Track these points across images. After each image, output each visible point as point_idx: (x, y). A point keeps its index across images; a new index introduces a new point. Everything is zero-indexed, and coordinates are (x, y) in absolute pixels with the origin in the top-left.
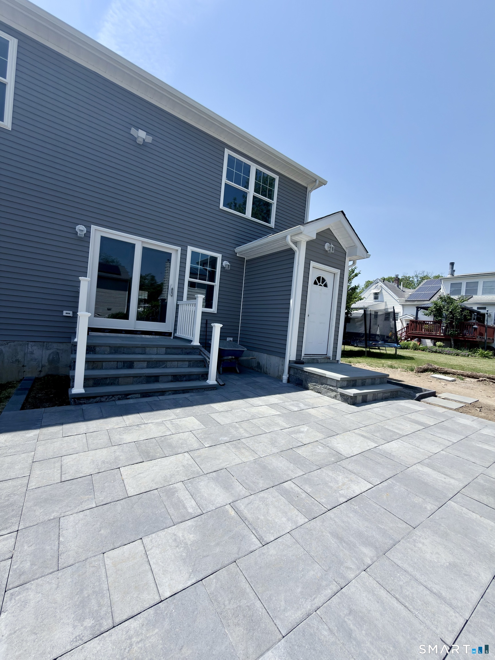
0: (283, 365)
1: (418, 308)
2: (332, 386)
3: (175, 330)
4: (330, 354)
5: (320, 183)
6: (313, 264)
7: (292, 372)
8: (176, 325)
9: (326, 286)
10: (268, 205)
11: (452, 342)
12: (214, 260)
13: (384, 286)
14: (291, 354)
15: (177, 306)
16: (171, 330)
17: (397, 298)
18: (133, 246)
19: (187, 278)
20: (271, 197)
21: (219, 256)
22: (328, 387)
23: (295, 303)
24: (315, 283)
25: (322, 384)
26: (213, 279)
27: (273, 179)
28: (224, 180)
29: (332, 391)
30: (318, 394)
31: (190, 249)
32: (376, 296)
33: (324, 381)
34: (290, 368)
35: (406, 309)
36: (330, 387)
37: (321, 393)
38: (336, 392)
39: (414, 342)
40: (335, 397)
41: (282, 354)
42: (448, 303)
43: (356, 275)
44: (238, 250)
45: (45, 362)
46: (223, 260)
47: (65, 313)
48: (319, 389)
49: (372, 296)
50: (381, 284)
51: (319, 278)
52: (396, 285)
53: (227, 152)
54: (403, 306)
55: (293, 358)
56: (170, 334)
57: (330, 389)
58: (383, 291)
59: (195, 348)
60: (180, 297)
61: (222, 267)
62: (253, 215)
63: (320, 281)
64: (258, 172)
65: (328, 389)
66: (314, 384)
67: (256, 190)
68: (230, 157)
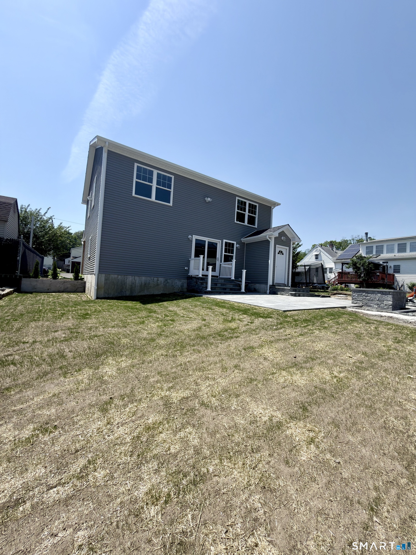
0: (267, 287)
1: (343, 264)
3: (220, 275)
4: (286, 283)
5: (276, 204)
6: (277, 246)
7: (271, 290)
8: (220, 273)
9: (283, 254)
10: (254, 218)
11: (365, 284)
12: (233, 244)
13: (322, 250)
14: (270, 282)
15: (220, 265)
16: (218, 275)
17: (331, 258)
18: (205, 241)
19: (224, 253)
20: (255, 214)
21: (235, 243)
23: (271, 262)
24: (278, 253)
26: (232, 253)
27: (256, 206)
28: (236, 210)
29: (287, 293)
31: (224, 241)
32: (317, 257)
33: (284, 290)
34: (270, 288)
35: (337, 265)
37: (283, 295)
39: (343, 286)
40: (289, 295)
41: (266, 283)
42: (361, 260)
43: (300, 246)
44: (242, 239)
45: (180, 286)
46: (236, 244)
47: (186, 268)
49: (314, 257)
50: (319, 248)
51: (280, 251)
52: (331, 249)
53: (237, 198)
54: (335, 262)
55: (271, 284)
56: (217, 277)
58: (321, 253)
59: (233, 280)
60: (221, 261)
61: (236, 247)
62: (248, 224)
63: (281, 252)
64: (250, 204)
67: (249, 212)
68: (238, 200)
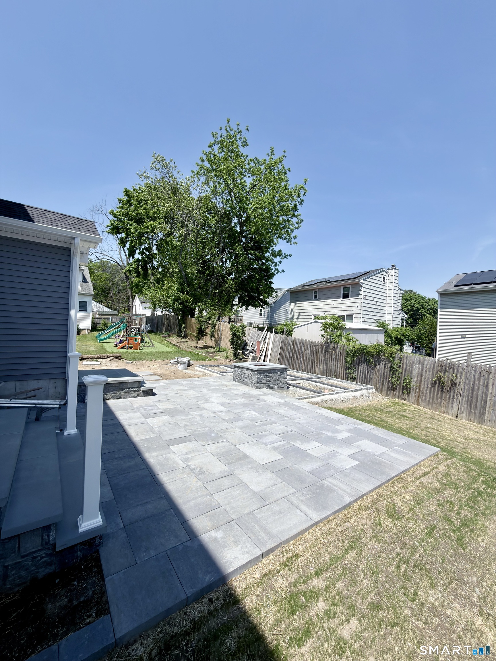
2: (134, 388)
22: (130, 390)
25: (122, 390)
30: (118, 400)
33: (124, 387)
36: (133, 389)
37: (121, 398)
38: (138, 391)
48: (119, 395)
57: (133, 391)
65: (130, 392)
66: (112, 393)
